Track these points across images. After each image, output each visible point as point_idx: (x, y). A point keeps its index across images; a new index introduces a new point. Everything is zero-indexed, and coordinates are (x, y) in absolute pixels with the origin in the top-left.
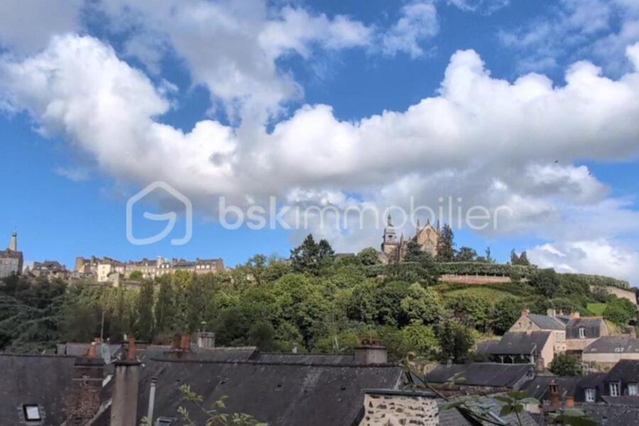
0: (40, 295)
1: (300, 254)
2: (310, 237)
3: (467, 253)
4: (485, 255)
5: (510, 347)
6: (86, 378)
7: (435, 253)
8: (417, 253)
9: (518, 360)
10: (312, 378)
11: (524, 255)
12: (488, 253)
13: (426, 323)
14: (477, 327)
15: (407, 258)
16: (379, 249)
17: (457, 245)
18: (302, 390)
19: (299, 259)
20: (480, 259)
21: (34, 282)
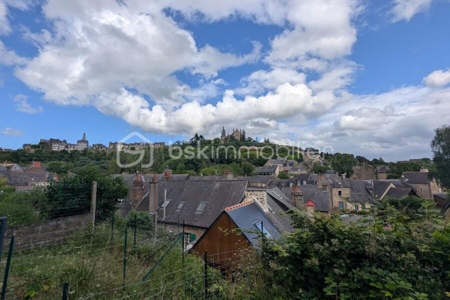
0: (96, 156)
1: (193, 140)
2: (197, 134)
3: (250, 139)
4: (256, 140)
5: (266, 170)
6: (138, 188)
7: (239, 139)
8: (234, 139)
9: (268, 174)
10: (217, 185)
11: (268, 139)
12: (257, 139)
13: (237, 163)
14: (254, 164)
15: (230, 141)
16: (220, 138)
17: (247, 137)
18: (215, 189)
19: (193, 142)
20: (254, 141)
21: (93, 152)
